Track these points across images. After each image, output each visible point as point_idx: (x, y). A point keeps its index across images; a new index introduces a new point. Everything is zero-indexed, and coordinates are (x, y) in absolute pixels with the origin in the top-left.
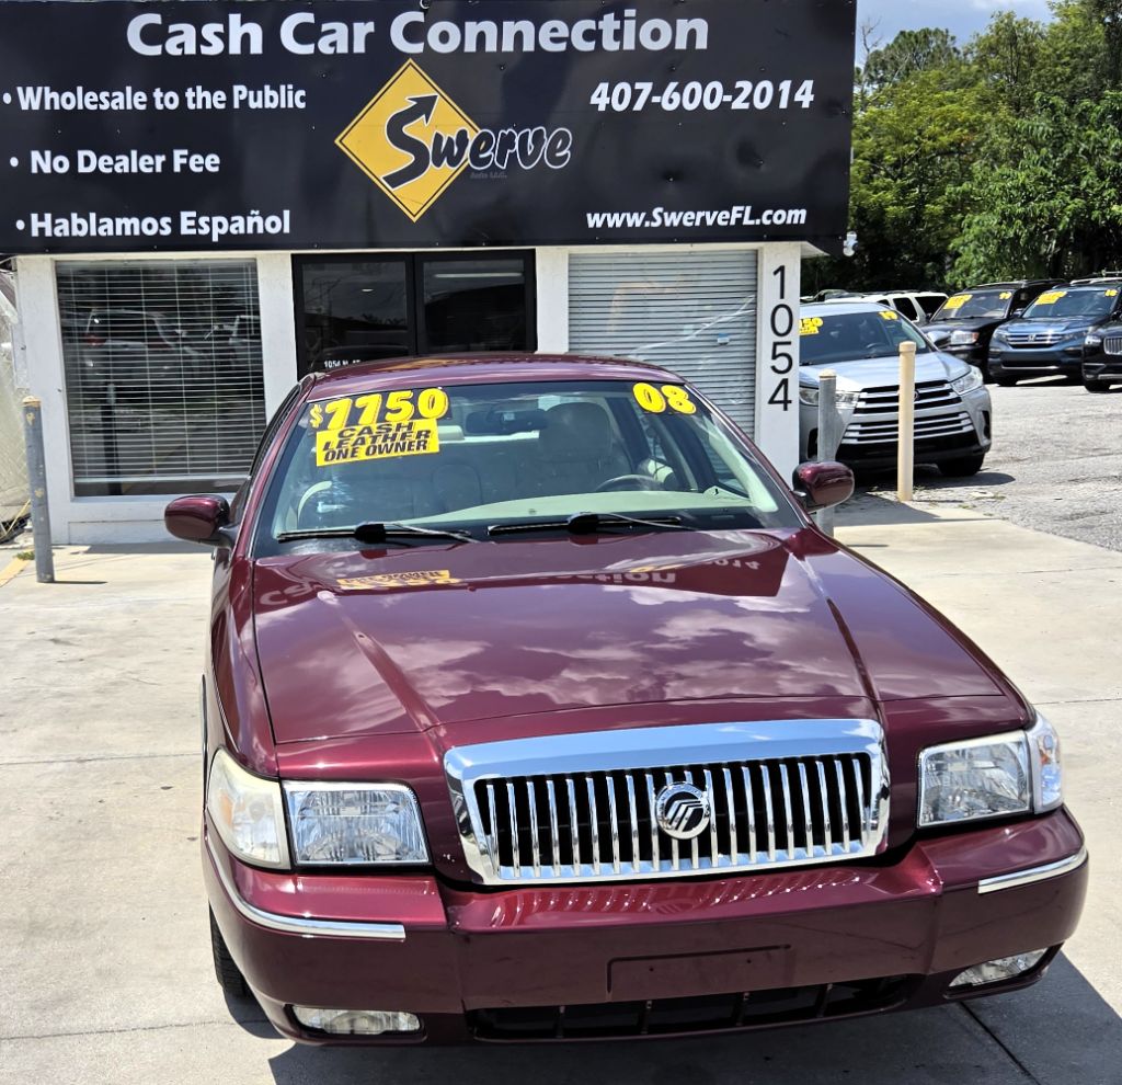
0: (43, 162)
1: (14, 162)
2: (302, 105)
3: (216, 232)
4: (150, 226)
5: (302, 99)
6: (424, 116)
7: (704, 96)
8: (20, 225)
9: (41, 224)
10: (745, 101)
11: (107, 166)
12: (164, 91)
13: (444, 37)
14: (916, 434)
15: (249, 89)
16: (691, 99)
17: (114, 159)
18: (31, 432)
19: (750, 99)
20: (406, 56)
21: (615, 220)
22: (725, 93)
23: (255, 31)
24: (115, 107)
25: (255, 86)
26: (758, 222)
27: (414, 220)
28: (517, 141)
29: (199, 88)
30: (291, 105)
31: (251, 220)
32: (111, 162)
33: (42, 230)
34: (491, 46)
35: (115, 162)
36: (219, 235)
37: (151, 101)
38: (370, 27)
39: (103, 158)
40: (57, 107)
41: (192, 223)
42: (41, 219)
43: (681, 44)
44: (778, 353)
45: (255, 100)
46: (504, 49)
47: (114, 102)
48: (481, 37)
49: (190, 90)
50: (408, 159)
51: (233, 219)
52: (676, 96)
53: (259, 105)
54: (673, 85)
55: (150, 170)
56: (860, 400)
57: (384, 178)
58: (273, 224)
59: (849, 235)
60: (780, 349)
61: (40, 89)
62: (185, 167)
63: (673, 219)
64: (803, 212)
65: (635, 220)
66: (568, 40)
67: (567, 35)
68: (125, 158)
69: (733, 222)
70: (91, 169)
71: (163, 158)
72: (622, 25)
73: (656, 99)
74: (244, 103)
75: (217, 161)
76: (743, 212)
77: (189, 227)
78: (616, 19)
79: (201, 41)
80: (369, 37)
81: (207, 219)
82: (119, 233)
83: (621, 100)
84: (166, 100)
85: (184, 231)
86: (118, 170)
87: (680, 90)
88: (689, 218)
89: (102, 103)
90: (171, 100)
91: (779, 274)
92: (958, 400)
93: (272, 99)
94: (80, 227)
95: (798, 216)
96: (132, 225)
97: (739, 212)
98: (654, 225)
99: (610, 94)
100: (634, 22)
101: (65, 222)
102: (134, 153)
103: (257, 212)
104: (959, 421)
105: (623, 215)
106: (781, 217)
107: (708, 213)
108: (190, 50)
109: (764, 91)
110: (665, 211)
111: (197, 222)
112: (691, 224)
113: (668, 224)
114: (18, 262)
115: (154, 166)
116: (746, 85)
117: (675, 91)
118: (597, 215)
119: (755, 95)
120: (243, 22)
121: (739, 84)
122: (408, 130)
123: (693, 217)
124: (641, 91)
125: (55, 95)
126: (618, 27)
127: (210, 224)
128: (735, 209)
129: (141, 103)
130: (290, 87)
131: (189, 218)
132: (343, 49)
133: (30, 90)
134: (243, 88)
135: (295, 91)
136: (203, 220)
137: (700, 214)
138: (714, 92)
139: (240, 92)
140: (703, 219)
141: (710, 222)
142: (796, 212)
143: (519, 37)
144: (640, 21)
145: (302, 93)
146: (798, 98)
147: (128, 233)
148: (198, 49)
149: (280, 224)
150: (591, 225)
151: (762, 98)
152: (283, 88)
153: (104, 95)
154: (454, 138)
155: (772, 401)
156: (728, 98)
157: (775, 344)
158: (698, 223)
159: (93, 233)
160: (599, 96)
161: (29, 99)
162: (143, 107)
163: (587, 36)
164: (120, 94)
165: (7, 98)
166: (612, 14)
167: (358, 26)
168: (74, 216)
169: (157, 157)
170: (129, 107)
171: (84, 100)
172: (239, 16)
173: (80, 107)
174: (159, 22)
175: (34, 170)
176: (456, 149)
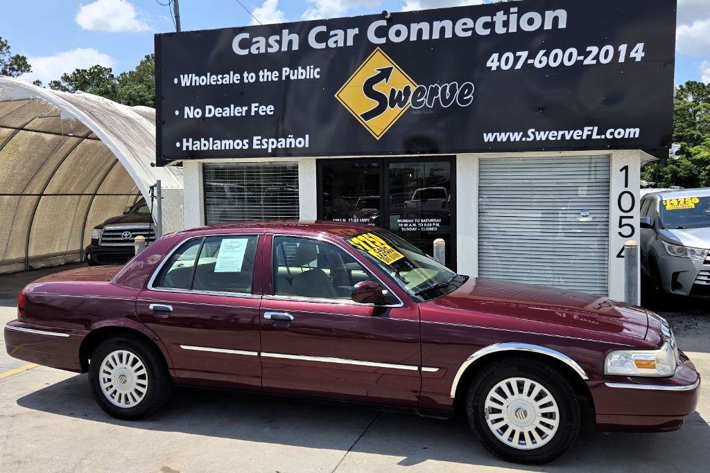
0: (190, 112)
1: (177, 113)
2: (317, 77)
3: (271, 146)
4: (238, 144)
5: (318, 73)
6: (385, 79)
7: (566, 57)
8: (178, 145)
9: (187, 144)
10: (593, 59)
11: (219, 114)
12: (249, 73)
13: (398, 33)
15: (290, 69)
16: (555, 60)
17: (222, 109)
19: (597, 57)
20: (376, 45)
21: (502, 137)
22: (579, 55)
23: (295, 38)
24: (225, 83)
25: (293, 67)
26: (603, 137)
27: (378, 139)
28: (440, 91)
29: (266, 70)
30: (312, 77)
31: (288, 140)
32: (221, 111)
33: (187, 147)
34: (425, 37)
35: (223, 111)
36: (272, 149)
37: (242, 78)
38: (356, 31)
39: (217, 109)
40: (198, 84)
41: (259, 142)
42: (188, 141)
43: (548, 26)
44: (623, 224)
45: (294, 75)
46: (433, 38)
47: (224, 80)
48: (420, 32)
49: (261, 71)
50: (375, 104)
51: (280, 140)
52: (544, 59)
53: (295, 77)
54: (542, 52)
55: (240, 115)
57: (362, 115)
58: (300, 143)
59: (673, 145)
60: (624, 221)
61: (190, 75)
62: (257, 112)
63: (542, 136)
64: (637, 130)
65: (516, 137)
66: (473, 29)
67: (473, 27)
68: (228, 109)
69: (584, 137)
70: (211, 115)
71: (246, 108)
72: (508, 18)
73: (530, 61)
74: (288, 77)
75: (273, 109)
76: (592, 131)
77: (257, 145)
78: (504, 14)
79: (268, 45)
80: (355, 37)
81: (266, 140)
82: (223, 148)
83: (506, 64)
84: (249, 78)
85: (255, 147)
86: (224, 115)
87: (547, 55)
88: (552, 135)
89: (219, 81)
90: (252, 77)
91: (624, 171)
93: (302, 74)
94: (205, 145)
95: (634, 132)
96: (230, 144)
97: (588, 131)
98: (528, 139)
99: (499, 60)
100: (516, 15)
101: (198, 142)
102: (232, 106)
103: (292, 136)
105: (508, 134)
106: (620, 133)
107: (566, 132)
108: (263, 51)
109: (607, 52)
110: (536, 131)
111: (261, 142)
112: (554, 139)
113: (538, 139)
114: (184, 163)
115: (242, 112)
116: (594, 50)
117: (543, 55)
118: (490, 134)
119: (601, 54)
120: (289, 34)
121: (589, 49)
122: (376, 87)
123: (556, 134)
124: (520, 57)
125: (197, 78)
126: (506, 19)
127: (267, 143)
128: (586, 129)
129: (237, 80)
130: (312, 67)
131: (257, 140)
132: (341, 44)
133: (186, 76)
134: (288, 69)
135: (315, 69)
136: (264, 140)
137: (561, 133)
138: (571, 55)
139: (286, 71)
140: (563, 136)
141: (568, 137)
142: (632, 130)
143: (443, 30)
144: (520, 15)
145: (318, 70)
146: (632, 54)
147: (227, 148)
148: (266, 50)
149: (303, 142)
150: (486, 140)
151: (606, 57)
152: (308, 67)
153: (220, 76)
154: (402, 91)
155: (619, 256)
156: (581, 58)
157: (621, 218)
158: (559, 138)
159: (211, 149)
160: (492, 61)
161: (186, 80)
162: (238, 82)
163: (486, 26)
164: (227, 76)
165: (176, 81)
166: (502, 12)
167: (349, 31)
168: (202, 139)
169: (244, 108)
170: (231, 82)
171: (210, 80)
172: (287, 31)
173: (208, 84)
174: (248, 37)
175: (186, 117)
176: (403, 97)
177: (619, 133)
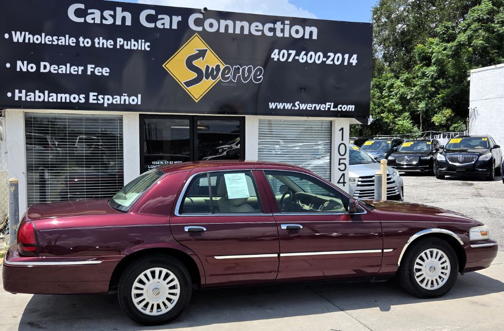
0: (23, 66)
1: (8, 65)
2: (148, 49)
3: (106, 102)
4: (74, 98)
5: (148, 46)
6: (202, 58)
7: (316, 58)
8: (9, 95)
9: (20, 95)
10: (331, 61)
11: (55, 70)
12: (85, 38)
13: (211, 25)
14: (387, 194)
15: (124, 40)
16: (311, 59)
17: (58, 67)
18: (12, 196)
19: (333, 60)
20: (195, 32)
21: (280, 106)
22: (324, 57)
23: (128, 16)
24: (60, 44)
25: (127, 39)
26: (336, 109)
27: (197, 101)
28: (241, 71)
29: (101, 38)
30: (143, 49)
31: (123, 98)
32: (57, 68)
33: (20, 98)
34: (231, 31)
35: (59, 68)
36: (108, 104)
37: (78, 42)
38: (179, 18)
39: (53, 66)
40: (31, 42)
41: (95, 98)
42: (20, 92)
43: (307, 37)
44: (341, 163)
45: (127, 45)
47: (60, 41)
48: (227, 27)
49: (97, 39)
50: (194, 75)
51: (115, 97)
52: (305, 57)
53: (129, 47)
54: (304, 53)
55: (76, 73)
56: (359, 181)
57: (184, 83)
58: (133, 100)
59: (371, 116)
60: (342, 161)
61: (23, 33)
62: (93, 72)
64: (353, 106)
65: (288, 106)
66: (262, 31)
67: (262, 29)
68: (64, 67)
69: (326, 109)
70: (47, 70)
71: (82, 68)
72: (284, 27)
73: (297, 58)
74: (122, 46)
75: (108, 70)
76: (330, 105)
77: (93, 100)
78: (282, 24)
80: (179, 23)
81: (103, 96)
82: (59, 100)
83: (283, 57)
84: (85, 42)
85: (91, 101)
86: (60, 71)
87: (306, 54)
88: (310, 107)
89: (54, 42)
90: (88, 43)
91: (341, 131)
92: (394, 182)
93: (134, 45)
94: (40, 97)
95: (351, 108)
96: (66, 97)
97: (329, 105)
98: (296, 108)
99: (279, 54)
100: (289, 26)
101: (32, 94)
102: (68, 65)
103: (126, 95)
104: (395, 190)
105: (284, 104)
107: (317, 105)
108: (98, 21)
109: (338, 57)
110: (300, 103)
111: (97, 98)
112: (310, 109)
113: (301, 108)
114: (6, 112)
115: (78, 71)
116: (331, 55)
117: (304, 55)
118: (273, 103)
119: (335, 59)
120: (123, 11)
121: (329, 54)
122: (195, 63)
123: (311, 106)
124: (291, 54)
125: (31, 36)
126: (282, 27)
127: (103, 99)
128: (327, 104)
130: (143, 41)
131: (94, 96)
132: (167, 26)
133: (18, 33)
134: (122, 40)
135: (145, 43)
136: (100, 97)
137: (314, 105)
138: (319, 56)
139: (120, 41)
140: (315, 107)
141: (318, 109)
142: (351, 106)
144: (291, 26)
145: (148, 44)
146: (351, 61)
147: (63, 100)
148: (101, 21)
149: (137, 100)
150: (271, 107)
151: (338, 60)
152: (140, 41)
153: (55, 38)
154: (214, 68)
155: (339, 183)
156: (325, 59)
157: (340, 159)
158: (313, 109)
159: (46, 100)
160: (275, 55)
161: (18, 37)
162: (74, 45)
163: (270, 30)
164: (63, 38)
165: (7, 36)
166: (280, 22)
167: (174, 17)
168: (37, 92)
169: (80, 67)
170: (67, 44)
171: (45, 39)
172: (121, 8)
173: (43, 42)
174: (84, 8)
175: (18, 69)
176: (215, 73)
177: (344, 108)
